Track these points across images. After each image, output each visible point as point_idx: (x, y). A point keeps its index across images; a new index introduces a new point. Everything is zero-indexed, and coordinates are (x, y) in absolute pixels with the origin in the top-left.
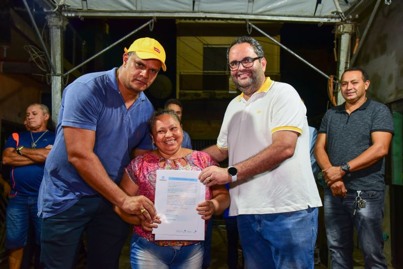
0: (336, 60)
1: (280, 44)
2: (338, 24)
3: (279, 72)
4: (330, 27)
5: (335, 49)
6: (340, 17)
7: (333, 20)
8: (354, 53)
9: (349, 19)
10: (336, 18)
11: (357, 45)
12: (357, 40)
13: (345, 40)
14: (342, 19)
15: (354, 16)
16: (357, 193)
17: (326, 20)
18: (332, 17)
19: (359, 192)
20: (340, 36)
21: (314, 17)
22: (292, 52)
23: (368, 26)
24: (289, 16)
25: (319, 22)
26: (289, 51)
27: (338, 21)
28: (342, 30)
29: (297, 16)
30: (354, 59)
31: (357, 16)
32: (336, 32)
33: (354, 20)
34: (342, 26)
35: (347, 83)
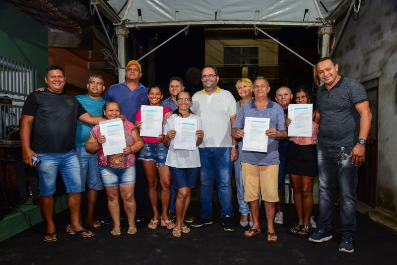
0: (319, 53)
1: (279, 42)
2: (321, 27)
3: (278, 64)
4: (315, 29)
5: (318, 46)
6: (322, 22)
7: (317, 25)
8: (332, 48)
9: (328, 23)
10: (318, 23)
11: (334, 42)
12: (334, 39)
13: (326, 39)
14: (323, 24)
15: (332, 21)
16: (341, 149)
17: (311, 24)
18: (316, 22)
19: (342, 148)
20: (322, 35)
21: (303, 22)
22: (287, 48)
23: (342, 28)
24: (285, 22)
25: (307, 26)
26: (285, 47)
27: (321, 25)
28: (323, 32)
29: (291, 22)
30: (332, 52)
31: (334, 21)
32: (319, 33)
33: (332, 24)
34: (323, 28)
35: (322, 71)
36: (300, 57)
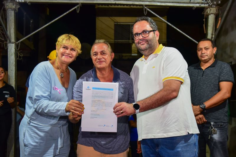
0: (205, 32)
1: (166, 22)
2: (207, 8)
3: (166, 41)
4: (201, 10)
5: (204, 25)
6: (208, 3)
7: (203, 5)
8: (218, 27)
9: (214, 4)
10: (204, 4)
11: (219, 22)
12: (220, 19)
13: (211, 19)
14: (209, 5)
15: (217, 2)
16: (211, 124)
17: (198, 5)
18: (202, 3)
19: (212, 123)
20: (208, 16)
21: (190, 3)
22: (175, 27)
23: (227, 9)
24: (173, 2)
25: (193, 7)
26: (173, 26)
27: (206, 5)
28: (209, 12)
29: (178, 3)
30: (217, 32)
31: (220, 2)
32: (205, 13)
33: (218, 5)
34: (209, 9)
35: (201, 49)
36: (187, 36)
